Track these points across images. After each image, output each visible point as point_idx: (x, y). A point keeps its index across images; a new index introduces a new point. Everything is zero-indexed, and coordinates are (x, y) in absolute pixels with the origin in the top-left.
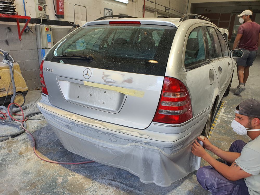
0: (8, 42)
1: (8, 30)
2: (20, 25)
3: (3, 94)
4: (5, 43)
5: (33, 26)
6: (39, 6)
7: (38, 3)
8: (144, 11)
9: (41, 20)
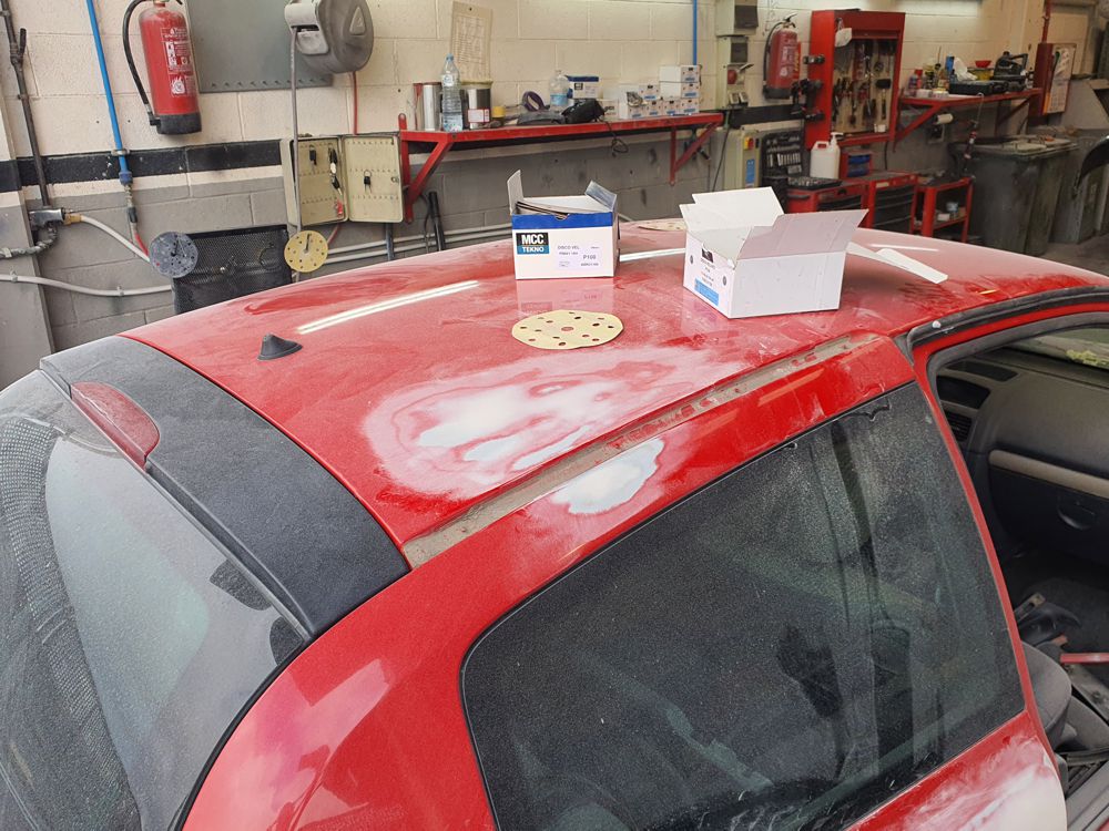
0: (647, 194)
1: (650, 158)
6: (729, 72)
7: (728, 61)
8: (1048, 14)
9: (728, 113)
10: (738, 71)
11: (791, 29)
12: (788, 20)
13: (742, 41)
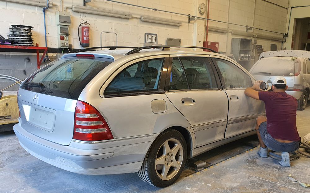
0: (26, 72)
1: (27, 61)
2: (40, 55)
3: (8, 121)
4: (23, 73)
5: (54, 55)
6: (61, 36)
7: (60, 33)
8: (207, 33)
9: (63, 49)
10: (64, 36)
11: (87, 25)
12: (86, 22)
13: (66, 27)
